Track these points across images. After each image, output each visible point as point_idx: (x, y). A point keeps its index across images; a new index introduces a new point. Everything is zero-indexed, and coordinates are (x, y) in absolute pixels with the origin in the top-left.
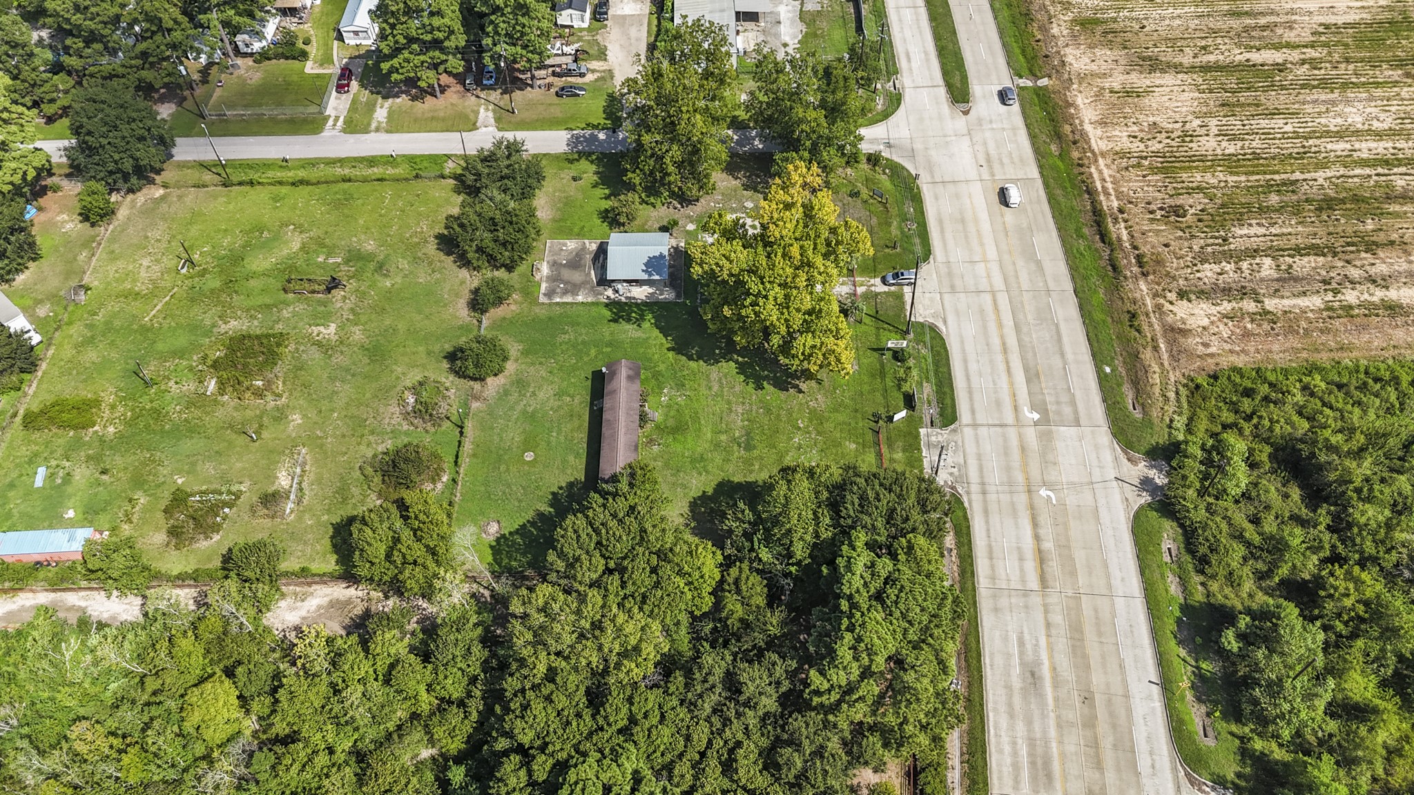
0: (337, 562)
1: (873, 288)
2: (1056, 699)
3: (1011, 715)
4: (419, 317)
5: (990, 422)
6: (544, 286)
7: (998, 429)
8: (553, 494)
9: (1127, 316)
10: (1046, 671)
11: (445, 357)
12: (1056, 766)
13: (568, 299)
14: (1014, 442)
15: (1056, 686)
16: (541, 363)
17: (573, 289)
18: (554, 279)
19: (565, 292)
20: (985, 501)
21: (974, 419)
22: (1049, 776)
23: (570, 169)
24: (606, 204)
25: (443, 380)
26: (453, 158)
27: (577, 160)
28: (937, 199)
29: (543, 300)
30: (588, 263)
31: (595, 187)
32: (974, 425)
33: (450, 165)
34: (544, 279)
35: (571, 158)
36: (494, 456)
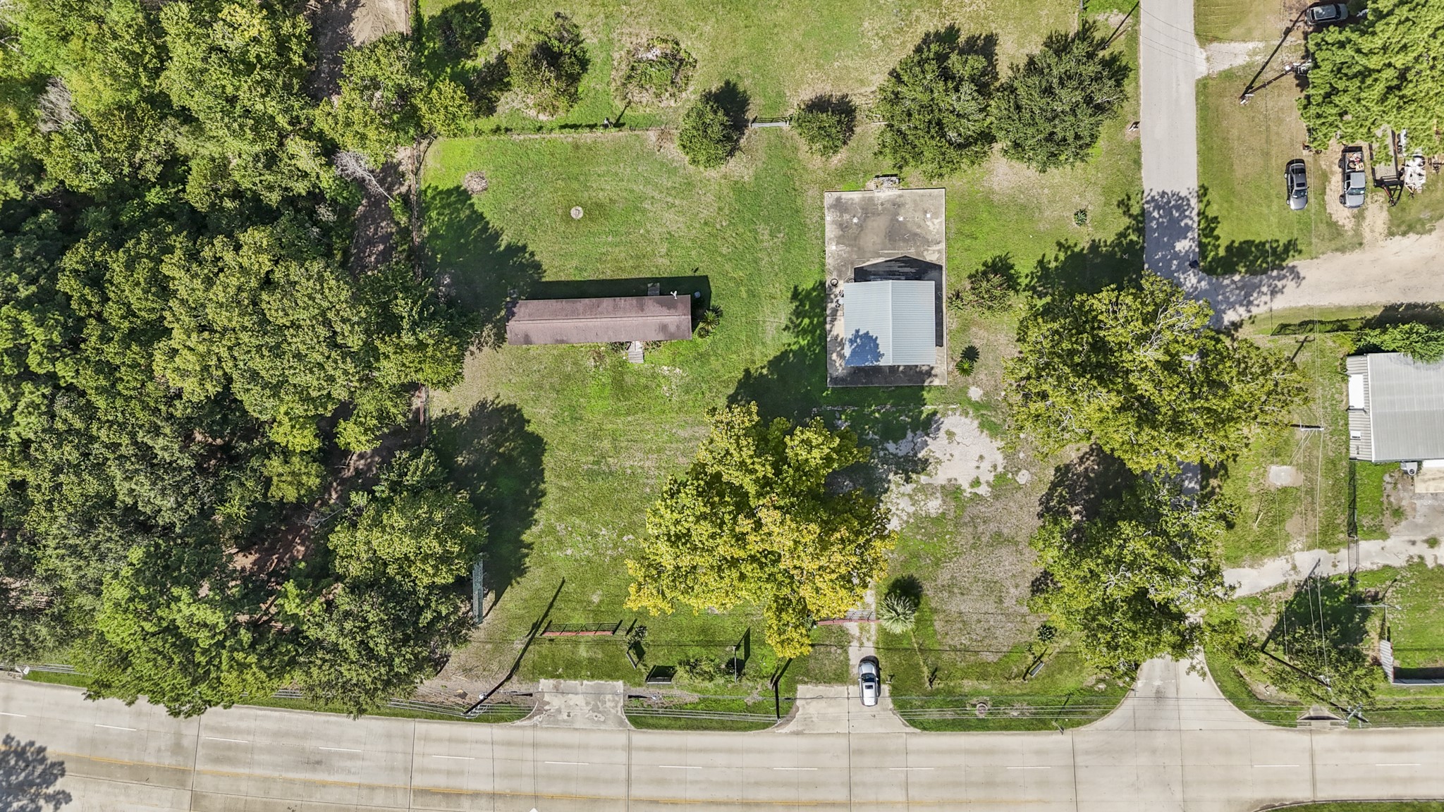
0: (432, 17)
1: (855, 644)
2: (292, 782)
3: (277, 734)
4: (797, 36)
5: (633, 768)
6: (856, 196)
7: (623, 775)
8: (525, 247)
10: (320, 776)
11: (728, 83)
12: (226, 769)
13: (831, 231)
14: (604, 791)
15: (307, 784)
16: (720, 209)
17: (848, 235)
18: (869, 210)
19: (843, 227)
20: (523, 745)
21: (639, 749)
22: (217, 760)
23: (1107, 204)
24: (1024, 267)
25: (691, 89)
26: (1129, 20)
27: (1127, 213)
28: (1039, 752)
29: (829, 198)
30: (899, 253)
31: (1059, 244)
32: (629, 748)
33: (1115, 18)
34: (868, 195)
35: (1132, 202)
36: (575, 170)
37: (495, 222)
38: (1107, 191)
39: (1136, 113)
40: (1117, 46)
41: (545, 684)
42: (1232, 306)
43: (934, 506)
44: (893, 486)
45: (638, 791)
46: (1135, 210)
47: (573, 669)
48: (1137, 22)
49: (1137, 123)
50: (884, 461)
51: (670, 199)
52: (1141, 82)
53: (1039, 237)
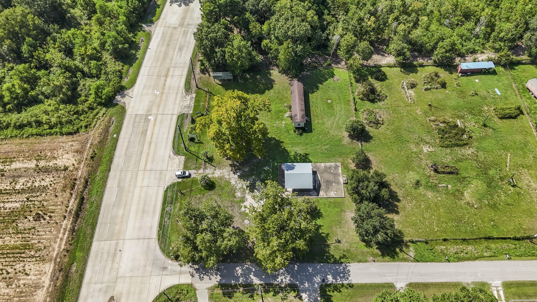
1: (196, 172)
2: (176, 44)
3: (189, 42)
4: (390, 155)
5: (166, 115)
6: (340, 171)
7: (165, 113)
8: (318, 90)
9: (95, 159)
10: (177, 50)
11: (372, 137)
12: (182, 33)
13: (328, 164)
14: (161, 109)
15: (175, 48)
16: (333, 136)
17: (327, 169)
18: (336, 175)
19: (330, 168)
20: (178, 91)
21: (172, 117)
22: (184, 32)
23: (344, 251)
24: (319, 222)
25: (369, 128)
26: (412, 259)
27: (341, 258)
28: (151, 227)
29: (339, 164)
30: (322, 183)
31: (328, 234)
32: (173, 114)
33: (412, 254)
34: (341, 175)
35: (345, 260)
36: (342, 101)
37: (325, 83)
38: (348, 251)
39: (378, 261)
40: (401, 255)
41: (194, 95)
42: (309, 296)
43: (238, 194)
44: (245, 182)
45: (159, 117)
46: (342, 260)
47: (197, 101)
48: (412, 262)
49: (374, 261)
50: (254, 180)
51: (335, 123)
52: (390, 263)
53: (331, 227)
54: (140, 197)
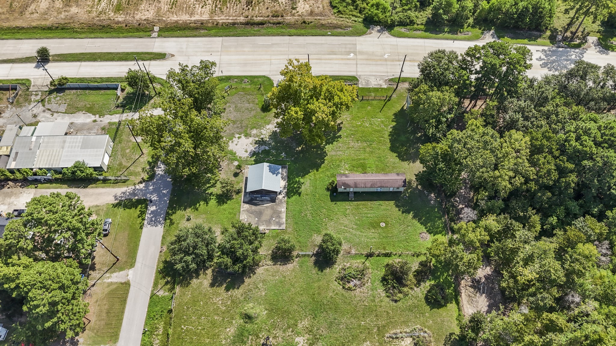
5: (355, 67)
6: (273, 227)
7: (358, 66)
8: (403, 212)
9: (303, 24)
11: (322, 271)
13: (284, 215)
14: (364, 62)
17: (278, 214)
18: (269, 222)
19: (279, 217)
20: (391, 72)
21: (354, 71)
23: (178, 223)
24: (213, 202)
25: (338, 270)
26: (155, 292)
27: (171, 220)
28: (230, 71)
29: (283, 227)
30: (258, 207)
31: (197, 209)
32: (357, 72)
33: (161, 293)
34: (268, 228)
35: (168, 224)
36: (384, 240)
37: (416, 222)
38: (177, 228)
39: (160, 256)
40: (163, 282)
41: (385, 87)
42: (141, 190)
43: (254, 132)
44: (268, 137)
45: (354, 62)
46: (168, 221)
47: (376, 90)
48: (152, 291)
49: (161, 252)
50: (270, 144)
51: (346, 228)
52: (156, 267)
53: (205, 213)
54: (261, 60)
